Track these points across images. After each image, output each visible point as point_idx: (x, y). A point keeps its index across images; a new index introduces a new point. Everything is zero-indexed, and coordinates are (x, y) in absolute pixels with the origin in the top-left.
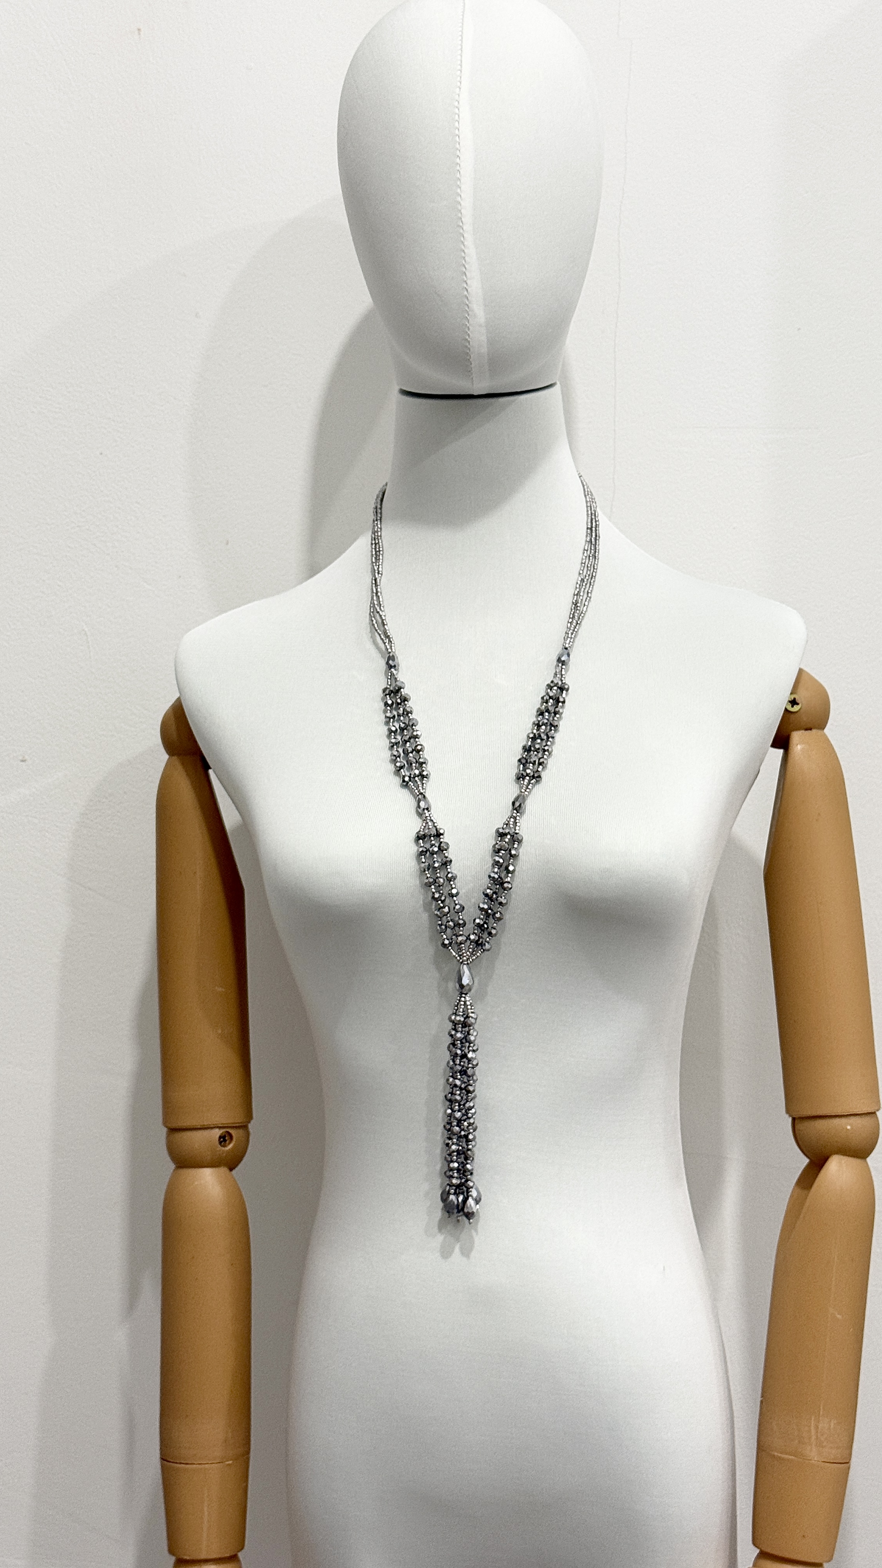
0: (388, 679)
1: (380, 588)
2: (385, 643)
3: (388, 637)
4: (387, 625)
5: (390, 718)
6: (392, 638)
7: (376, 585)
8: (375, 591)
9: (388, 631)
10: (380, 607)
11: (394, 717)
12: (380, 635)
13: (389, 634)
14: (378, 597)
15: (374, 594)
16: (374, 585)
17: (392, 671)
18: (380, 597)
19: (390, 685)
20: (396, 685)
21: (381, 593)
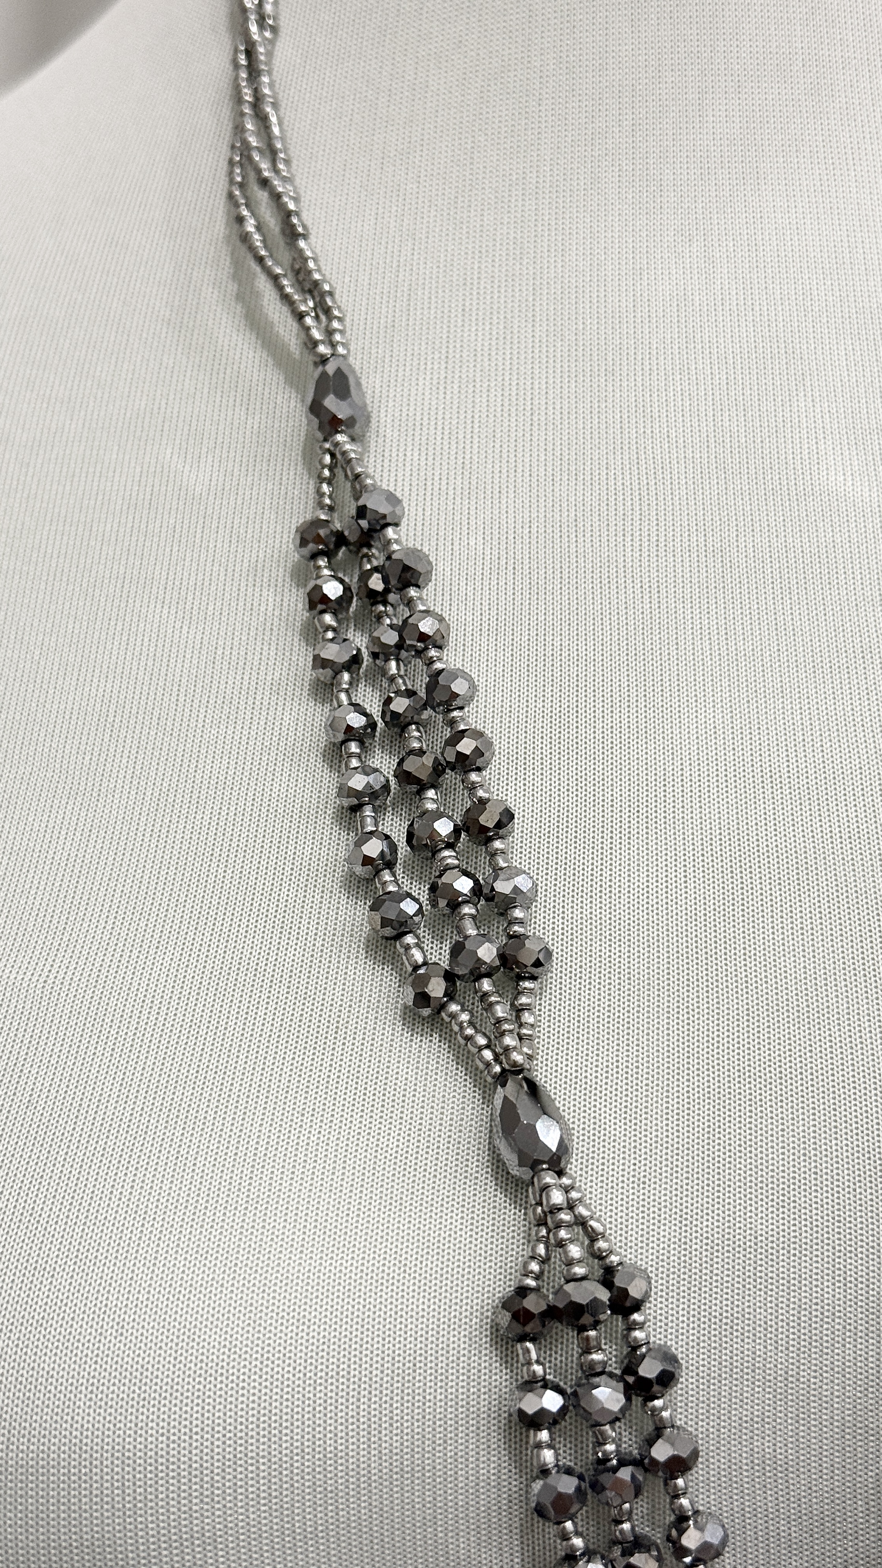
0: (321, 479)
1: (271, 85)
2: (300, 317)
3: (312, 288)
4: (305, 237)
5: (337, 669)
6: (331, 294)
7: (254, 72)
8: (248, 95)
9: (311, 264)
10: (274, 162)
11: (355, 660)
12: (275, 278)
13: (317, 276)
14: (262, 119)
15: (247, 110)
16: (244, 75)
17: (337, 444)
18: (274, 119)
19: (331, 509)
20: (362, 512)
21: (275, 105)
